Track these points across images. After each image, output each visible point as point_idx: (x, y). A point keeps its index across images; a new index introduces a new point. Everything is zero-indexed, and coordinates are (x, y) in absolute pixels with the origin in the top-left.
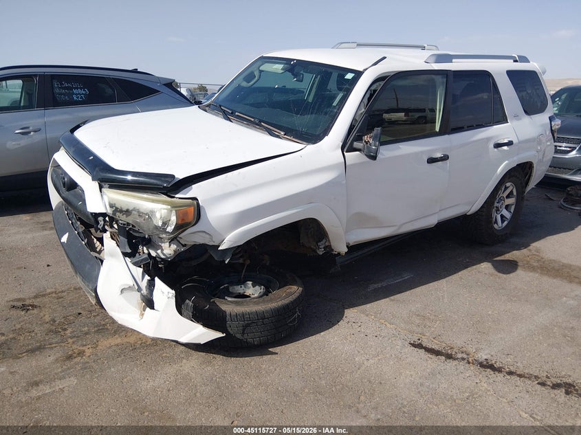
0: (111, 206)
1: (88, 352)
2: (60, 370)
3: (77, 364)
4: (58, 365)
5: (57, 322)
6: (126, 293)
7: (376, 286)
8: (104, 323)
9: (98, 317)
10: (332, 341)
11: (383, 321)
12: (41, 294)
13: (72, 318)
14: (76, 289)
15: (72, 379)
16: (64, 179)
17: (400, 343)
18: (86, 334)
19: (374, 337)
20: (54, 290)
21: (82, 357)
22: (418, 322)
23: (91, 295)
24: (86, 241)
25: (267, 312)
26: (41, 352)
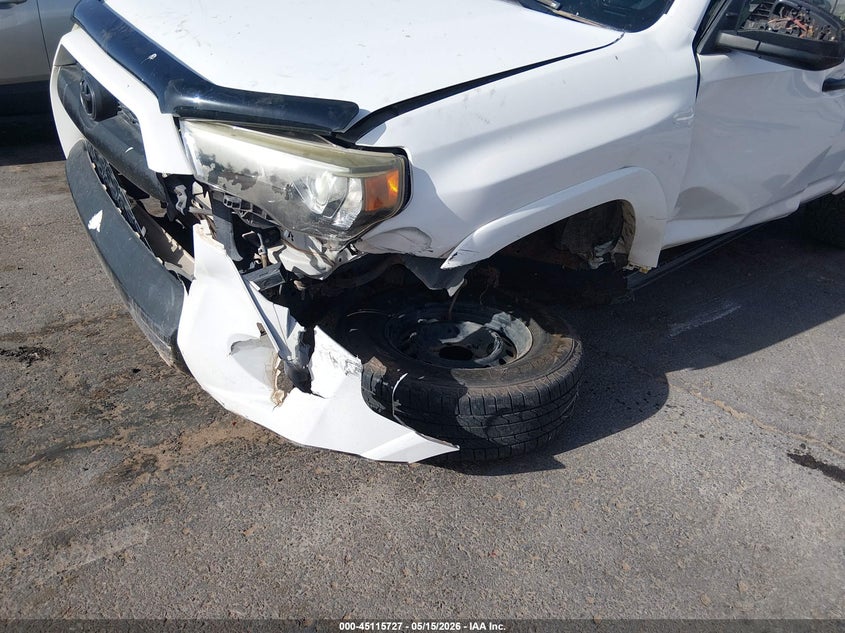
0: (206, 160)
1: (164, 462)
2: (110, 506)
3: (145, 489)
4: (106, 492)
5: (93, 389)
6: (242, 353)
7: (682, 326)
8: (186, 392)
9: (173, 379)
10: (640, 447)
11: (722, 404)
12: (55, 324)
13: (122, 380)
14: (122, 316)
15: (138, 527)
16: (88, 92)
17: (770, 452)
18: (155, 417)
19: (718, 440)
20: (78, 317)
21: (153, 473)
22: (787, 406)
23: (163, 348)
24: (143, 232)
25: (530, 397)
26: (67, 460)
